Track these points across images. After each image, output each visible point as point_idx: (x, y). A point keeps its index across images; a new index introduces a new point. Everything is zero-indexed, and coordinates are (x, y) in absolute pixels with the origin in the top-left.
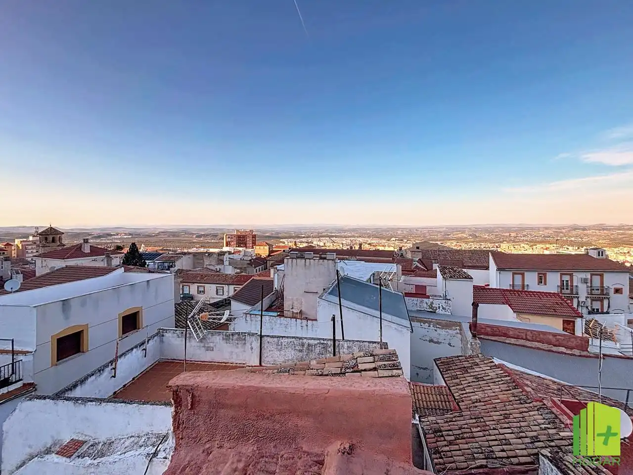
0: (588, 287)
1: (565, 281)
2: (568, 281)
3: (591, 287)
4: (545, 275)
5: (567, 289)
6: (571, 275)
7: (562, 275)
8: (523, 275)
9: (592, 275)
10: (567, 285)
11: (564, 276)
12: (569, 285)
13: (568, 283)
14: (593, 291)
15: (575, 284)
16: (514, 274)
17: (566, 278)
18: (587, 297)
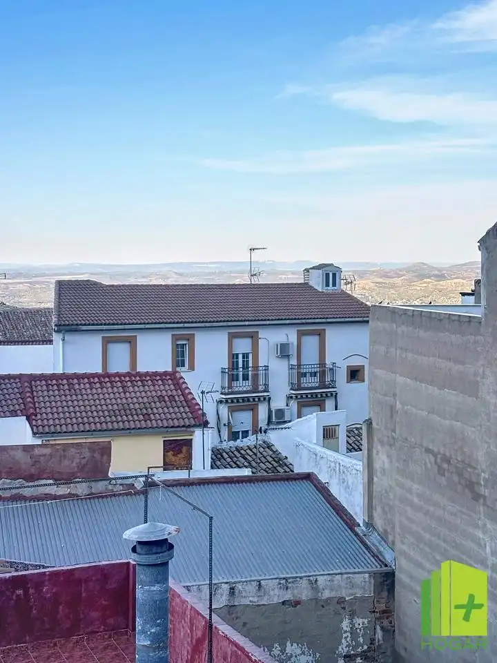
0: (291, 368)
1: (240, 357)
2: (248, 354)
3: (299, 365)
4: (190, 339)
5: (245, 378)
6: (254, 337)
7: (232, 337)
8: (132, 342)
9: (301, 334)
10: (245, 367)
11: (237, 342)
12: (250, 365)
13: (248, 361)
14: (303, 380)
15: (262, 363)
16: (106, 342)
17: (243, 346)
18: (289, 398)
